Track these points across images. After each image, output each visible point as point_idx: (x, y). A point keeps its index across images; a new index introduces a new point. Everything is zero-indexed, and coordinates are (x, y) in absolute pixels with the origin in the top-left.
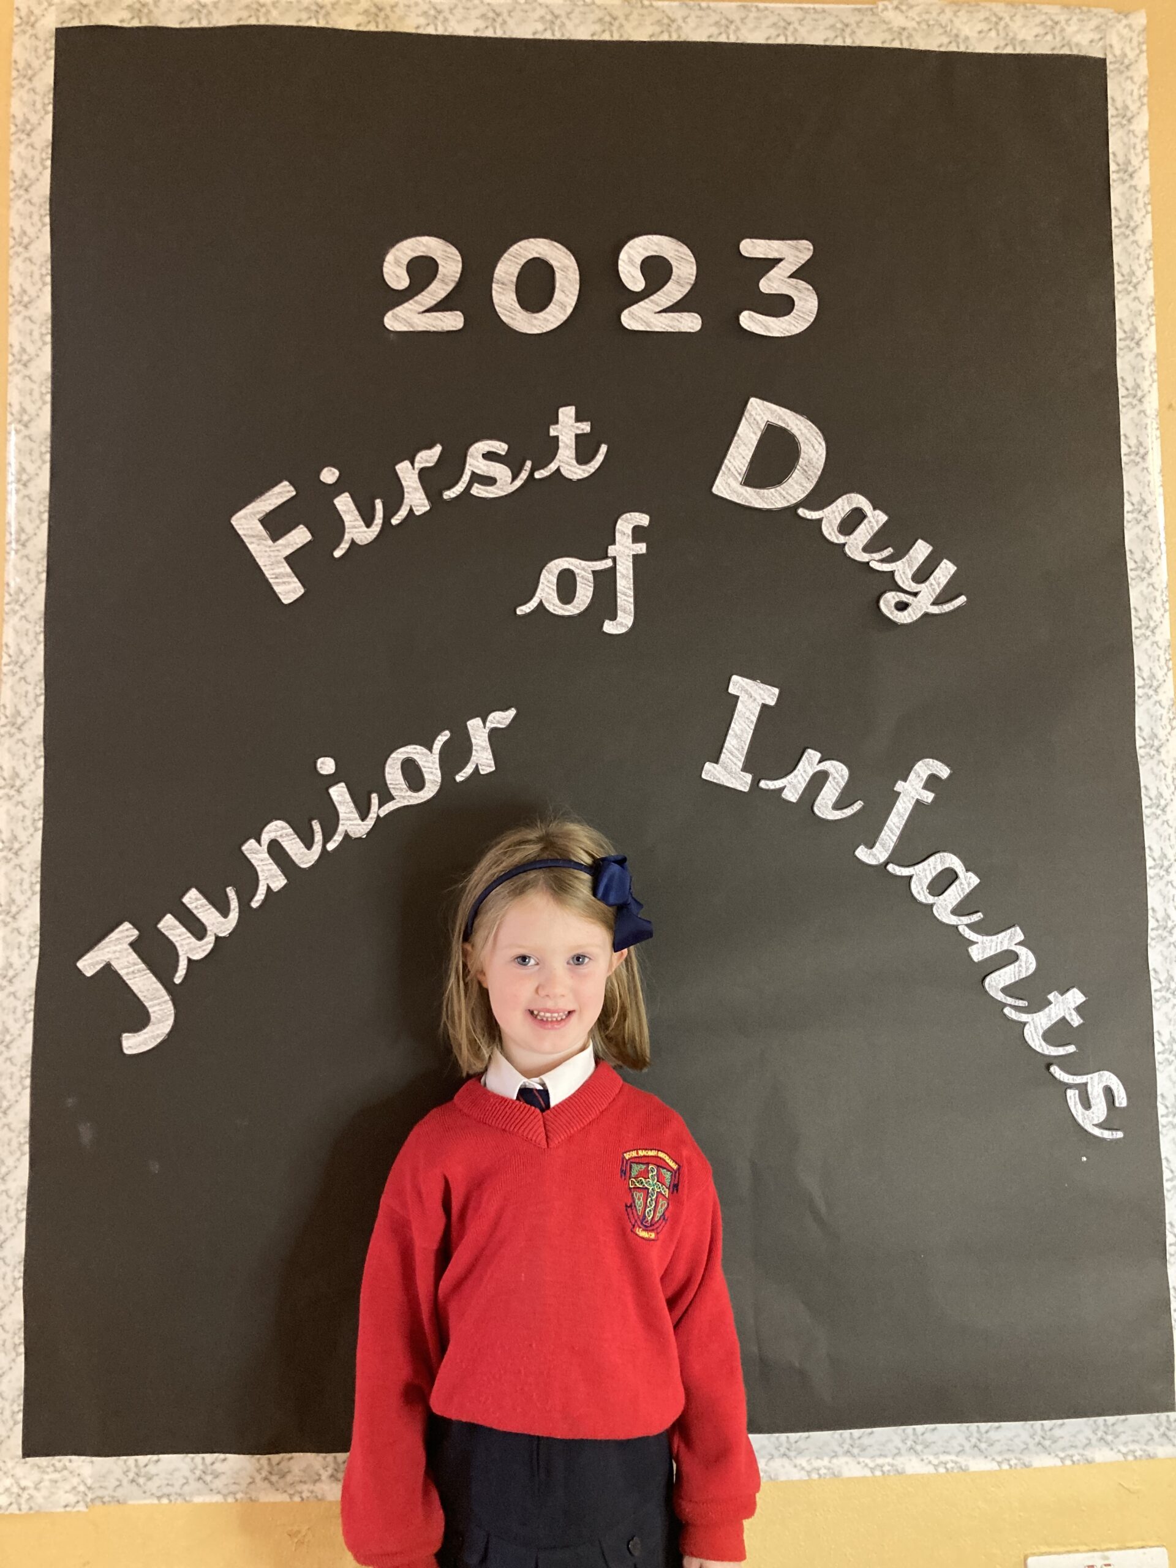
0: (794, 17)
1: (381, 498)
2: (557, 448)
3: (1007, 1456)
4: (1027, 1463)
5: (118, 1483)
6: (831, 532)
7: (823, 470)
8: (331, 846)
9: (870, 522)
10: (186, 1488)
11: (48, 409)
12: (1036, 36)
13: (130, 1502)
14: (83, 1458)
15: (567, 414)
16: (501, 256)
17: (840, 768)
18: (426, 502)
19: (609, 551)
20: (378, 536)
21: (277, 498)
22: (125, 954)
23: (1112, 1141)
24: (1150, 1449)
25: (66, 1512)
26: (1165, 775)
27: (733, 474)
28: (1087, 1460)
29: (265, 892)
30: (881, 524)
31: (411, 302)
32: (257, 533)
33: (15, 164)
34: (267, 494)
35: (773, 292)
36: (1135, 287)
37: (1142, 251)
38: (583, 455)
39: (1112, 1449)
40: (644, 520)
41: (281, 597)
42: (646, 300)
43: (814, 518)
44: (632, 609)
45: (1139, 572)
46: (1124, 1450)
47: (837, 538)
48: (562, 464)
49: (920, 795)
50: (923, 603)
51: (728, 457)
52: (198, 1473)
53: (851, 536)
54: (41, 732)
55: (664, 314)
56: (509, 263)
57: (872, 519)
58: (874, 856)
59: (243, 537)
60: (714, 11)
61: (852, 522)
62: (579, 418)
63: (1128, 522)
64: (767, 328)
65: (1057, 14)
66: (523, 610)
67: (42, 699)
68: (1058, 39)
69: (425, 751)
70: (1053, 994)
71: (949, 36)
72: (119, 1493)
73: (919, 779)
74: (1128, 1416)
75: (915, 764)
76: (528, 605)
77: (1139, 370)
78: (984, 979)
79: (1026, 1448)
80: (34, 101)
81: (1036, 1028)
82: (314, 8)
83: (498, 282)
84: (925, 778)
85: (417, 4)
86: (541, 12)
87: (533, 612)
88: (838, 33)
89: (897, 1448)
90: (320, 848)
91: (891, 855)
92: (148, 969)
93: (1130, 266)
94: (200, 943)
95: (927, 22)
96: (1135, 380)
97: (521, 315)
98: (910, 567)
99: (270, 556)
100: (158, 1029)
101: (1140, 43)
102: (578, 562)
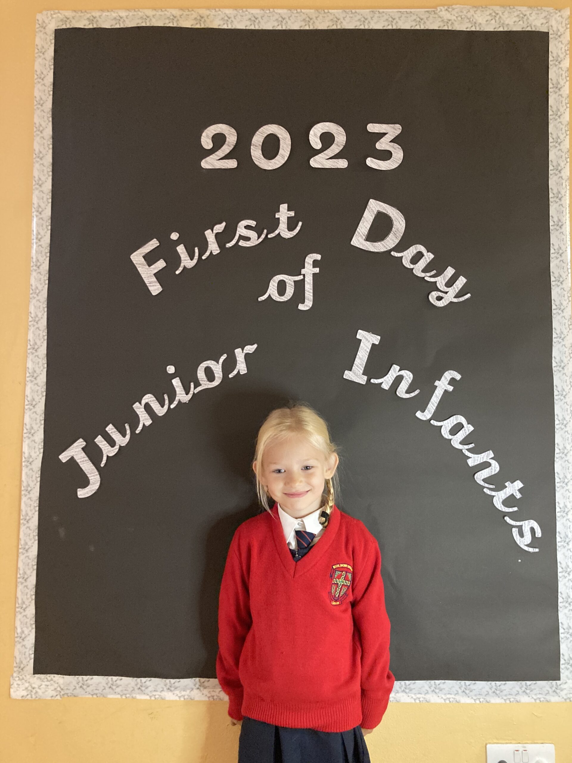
0: (397, 16)
1: (197, 247)
2: (279, 223)
3: (478, 697)
4: (488, 701)
5: (74, 688)
6: (406, 263)
7: (404, 233)
8: (172, 406)
9: (425, 258)
10: (104, 691)
11: (50, 206)
12: (514, 22)
13: (80, 696)
14: (60, 675)
15: (284, 207)
16: (255, 132)
17: (409, 374)
18: (218, 248)
19: (302, 272)
20: (196, 264)
21: (151, 247)
22: (80, 453)
23: (533, 553)
24: (548, 697)
25: (51, 699)
26: (566, 380)
27: (361, 236)
28: (517, 701)
29: (142, 426)
30: (431, 259)
31: (213, 155)
32: (142, 263)
33: (37, 93)
34: (147, 245)
35: (383, 149)
36: (559, 144)
37: (563, 127)
38: (291, 228)
39: (529, 697)
40: (318, 257)
41: (152, 292)
42: (322, 153)
43: (399, 256)
44: (312, 299)
45: (556, 283)
46: (535, 697)
47: (410, 266)
48: (281, 231)
49: (446, 387)
50: (450, 296)
51: (359, 227)
52: (109, 685)
53: (416, 265)
54: (45, 352)
55: (330, 160)
56: (259, 136)
58: (425, 416)
59: (135, 264)
60: (359, 14)
61: (417, 258)
62: (289, 210)
63: (552, 258)
64: (379, 166)
65: (525, 11)
66: (261, 299)
67: (46, 337)
68: (526, 23)
69: (215, 363)
71: (472, 23)
72: (75, 692)
73: (446, 380)
74: (537, 682)
75: (444, 373)
76: (264, 296)
77: (560, 184)
78: (474, 474)
79: (488, 694)
80: (45, 64)
81: (499, 499)
82: (172, 17)
83: (254, 145)
84: (449, 379)
85: (219, 15)
86: (277, 17)
87: (266, 299)
88: (417, 23)
89: (427, 690)
90: (167, 407)
91: (432, 416)
92: (90, 460)
93: (557, 134)
94: (112, 449)
95: (461, 16)
96: (558, 189)
97: (263, 161)
98: (444, 279)
99: (147, 274)
100: (93, 487)
101: (566, 24)
102: (287, 276)
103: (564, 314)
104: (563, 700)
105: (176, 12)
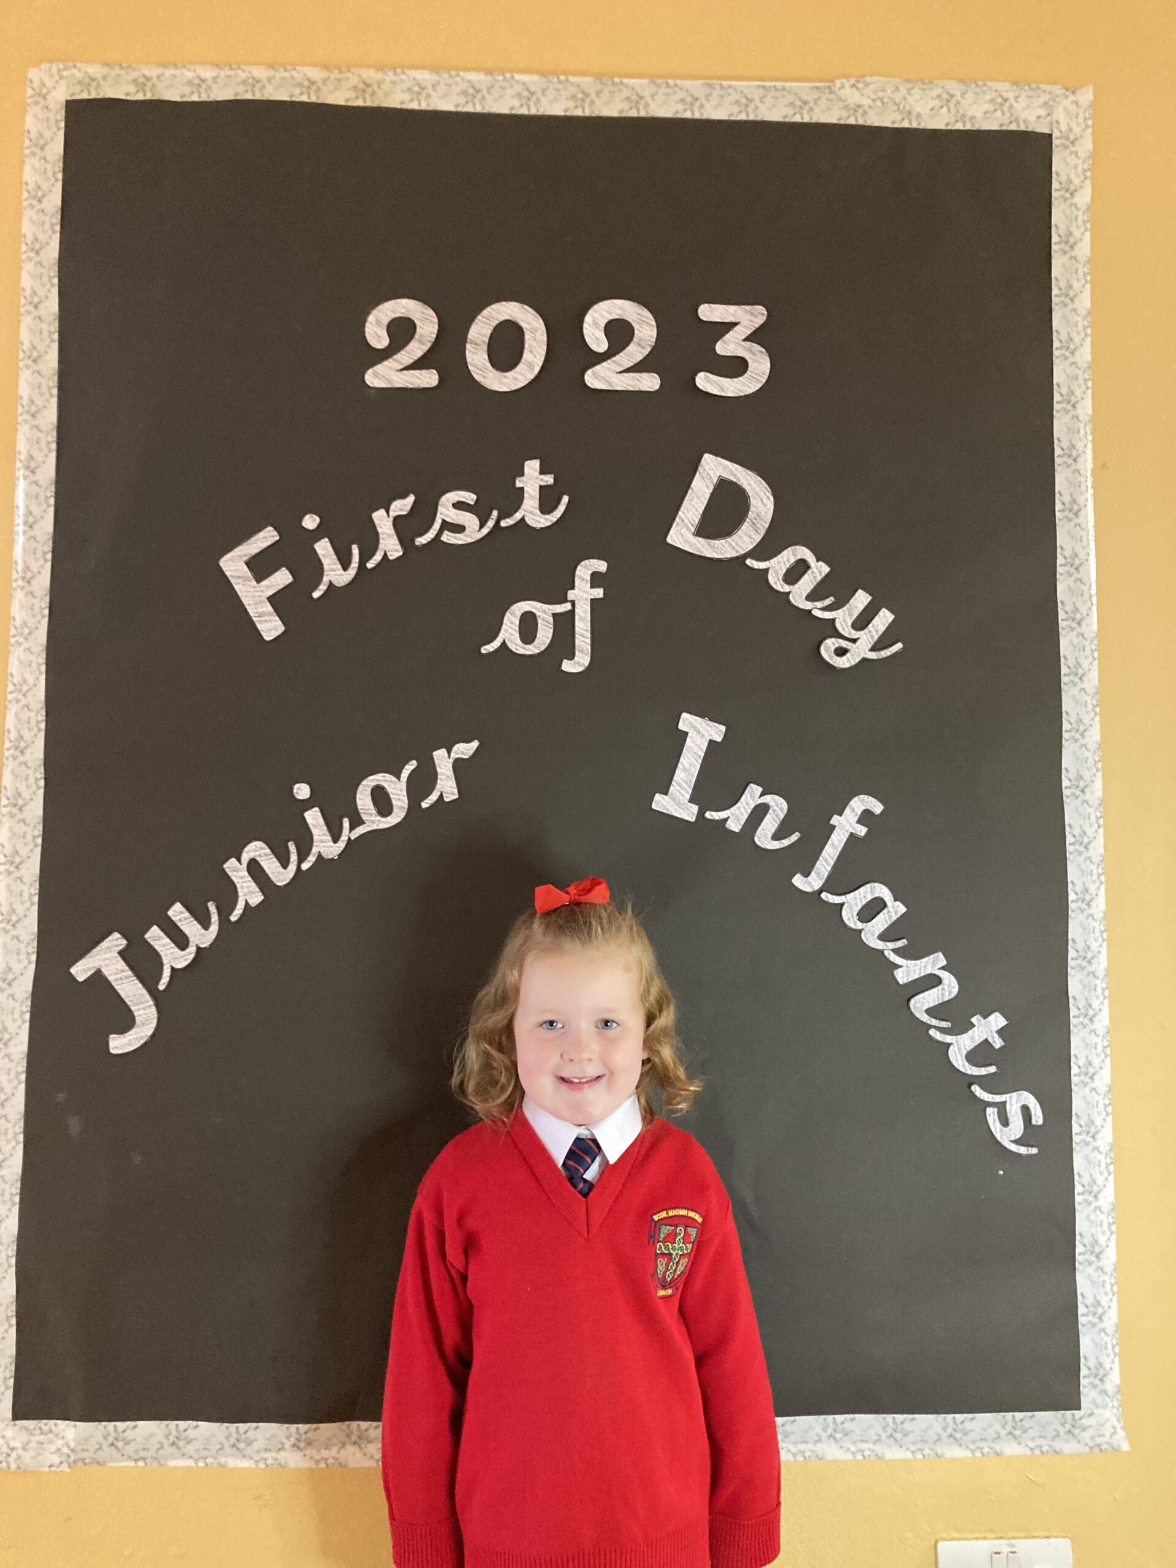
0: (756, 95)
1: (357, 544)
2: (522, 498)
4: (940, 1454)
5: (98, 1446)
6: (776, 581)
7: (771, 522)
8: (305, 866)
9: (813, 572)
10: (161, 1452)
11: (53, 457)
12: (986, 113)
13: (110, 1464)
14: (67, 1422)
15: (532, 467)
16: (475, 317)
17: (779, 802)
18: (399, 547)
19: (568, 596)
20: (354, 579)
21: (262, 542)
22: (114, 961)
23: (1027, 1156)
24: (1057, 1445)
25: (50, 1471)
26: (1089, 814)
27: (686, 525)
28: (996, 1453)
29: (243, 907)
30: (824, 574)
31: (390, 360)
32: (243, 574)
33: (27, 228)
34: (253, 539)
35: (729, 354)
36: (1073, 352)
37: (1080, 319)
38: (546, 507)
39: (1020, 1443)
40: (602, 566)
41: (263, 633)
42: (609, 361)
43: (761, 568)
44: (589, 650)
45: (1069, 622)
46: (1031, 1445)
47: (782, 587)
48: (526, 514)
49: (854, 828)
50: (862, 649)
51: (682, 509)
52: (172, 1438)
53: (796, 586)
54: (42, 756)
55: (625, 374)
56: (482, 324)
57: (815, 570)
58: (810, 883)
59: (230, 578)
60: (681, 89)
61: (797, 571)
62: (543, 471)
63: (1061, 574)
64: (722, 389)
65: (1007, 91)
66: (487, 649)
67: (43, 726)
68: (1007, 115)
69: (394, 779)
70: (975, 1017)
71: (902, 113)
72: (100, 1456)
73: (854, 814)
74: (1036, 1413)
75: (850, 800)
76: (492, 644)
77: (1072, 430)
78: (909, 1000)
79: (939, 1439)
80: (46, 169)
81: (960, 1049)
82: (306, 83)
83: (472, 343)
84: (859, 813)
85: (402, 81)
86: (518, 88)
87: (496, 651)
88: (797, 110)
89: (818, 1435)
90: (295, 867)
91: (823, 885)
92: (136, 975)
93: (1068, 333)
94: (182, 953)
95: (881, 99)
96: (1070, 440)
97: (492, 374)
98: (851, 615)
99: (254, 596)
100: (141, 1032)
101: (1085, 119)
102: (539, 605)
103: (1085, 685)
104: (1087, 1449)
105: (315, 73)
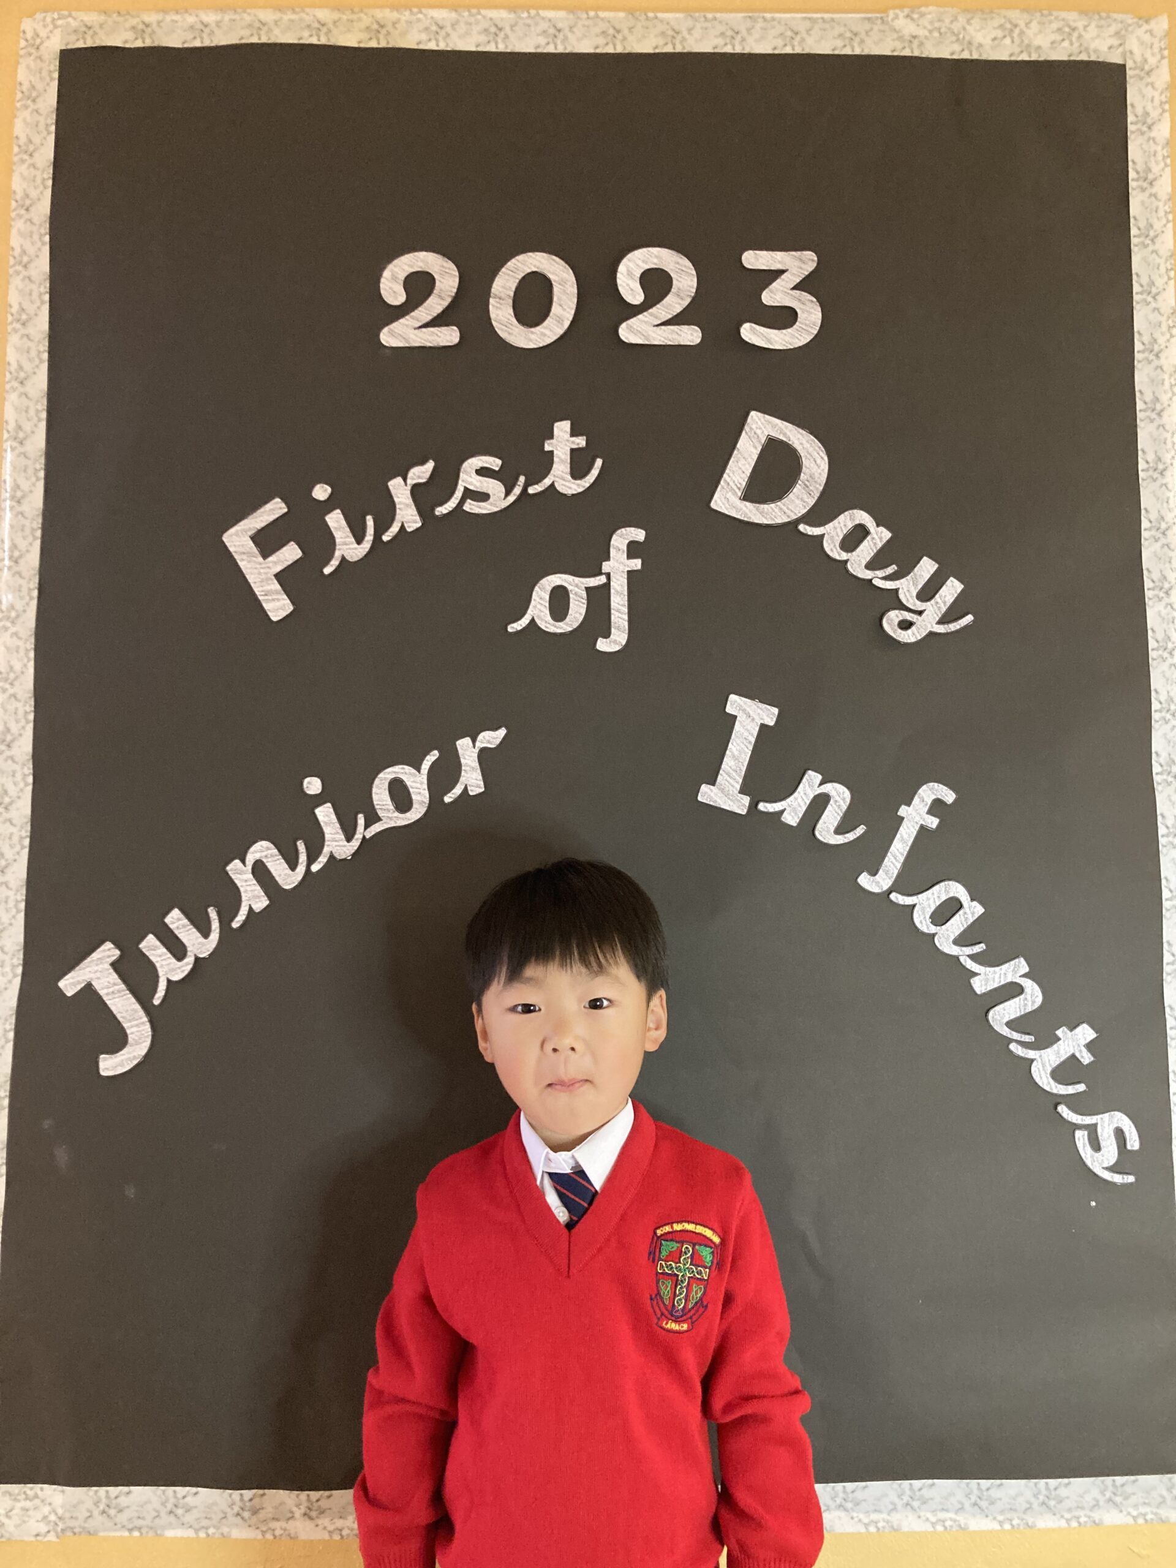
0: (802, 28)
1: (371, 515)
2: (552, 463)
3: (1009, 1516)
4: (1031, 1524)
5: (88, 1514)
6: (833, 549)
7: (825, 485)
8: (315, 868)
9: (873, 538)
10: (157, 1521)
11: (43, 425)
12: (1053, 43)
13: (101, 1534)
14: (54, 1487)
15: (562, 428)
16: (499, 270)
17: (841, 791)
18: (418, 518)
19: (603, 567)
20: (369, 552)
21: (269, 515)
22: (106, 974)
23: (1124, 1185)
24: (1163, 1512)
25: (37, 1541)
27: (732, 489)
28: (1095, 1522)
29: (246, 913)
30: (885, 541)
31: (407, 317)
32: (248, 550)
33: (17, 185)
34: (259, 511)
35: (776, 304)
36: (1154, 298)
37: (1162, 261)
38: (578, 470)
39: (1121, 1511)
40: (639, 535)
41: (269, 613)
42: (645, 313)
43: (815, 534)
44: (627, 627)
45: (1156, 592)
46: (1135, 1513)
47: (839, 555)
48: (557, 479)
50: (928, 622)
51: (727, 471)
52: (170, 1506)
53: (854, 553)
54: (29, 748)
55: (663, 327)
56: (507, 277)
57: (875, 536)
58: (877, 883)
59: (234, 554)
60: (720, 22)
61: (855, 537)
62: (574, 433)
63: (1146, 539)
64: (769, 341)
65: (1074, 20)
66: (515, 627)
67: (31, 717)
68: (1076, 45)
69: (413, 771)
70: (1061, 1029)
71: (961, 44)
72: (90, 1525)
73: (923, 804)
75: (919, 788)
76: (520, 622)
77: (1158, 383)
78: (988, 1012)
79: (1029, 1508)
80: (38, 122)
81: (1044, 1066)
83: (496, 297)
84: (929, 802)
85: (419, 20)
86: (544, 25)
87: (524, 629)
88: (847, 42)
89: (892, 1503)
90: (304, 869)
91: (893, 885)
92: (128, 989)
93: (1150, 276)
94: (180, 964)
95: (939, 29)
96: (1154, 393)
97: (517, 330)
98: (915, 585)
99: (260, 573)
100: (134, 1051)
101: (1161, 49)
102: (570, 578)
105: (323, 14)
